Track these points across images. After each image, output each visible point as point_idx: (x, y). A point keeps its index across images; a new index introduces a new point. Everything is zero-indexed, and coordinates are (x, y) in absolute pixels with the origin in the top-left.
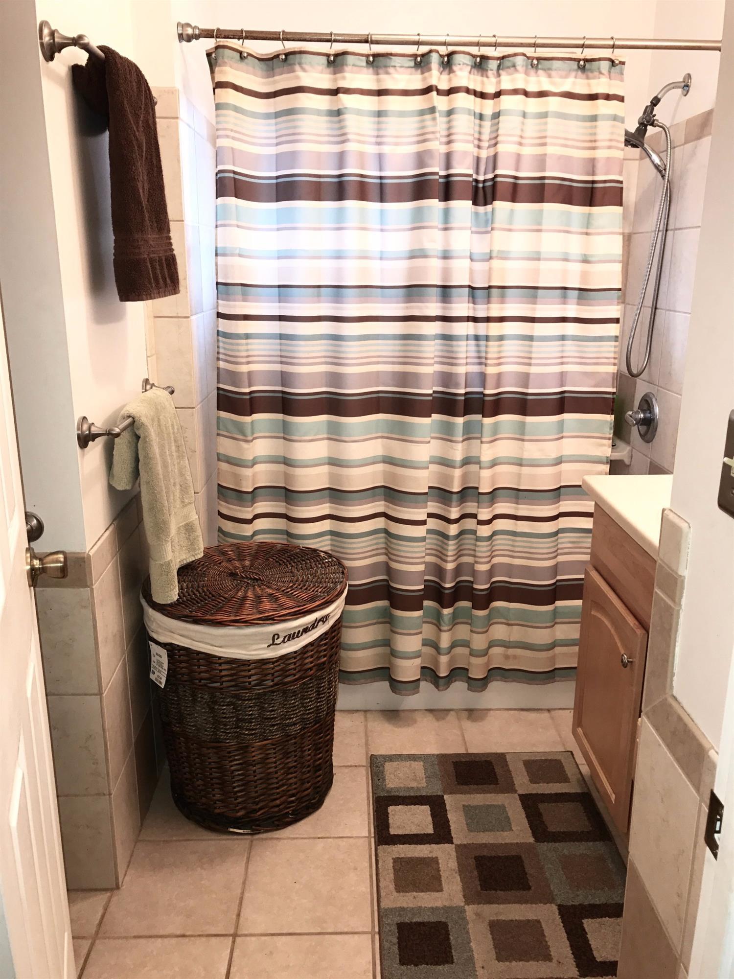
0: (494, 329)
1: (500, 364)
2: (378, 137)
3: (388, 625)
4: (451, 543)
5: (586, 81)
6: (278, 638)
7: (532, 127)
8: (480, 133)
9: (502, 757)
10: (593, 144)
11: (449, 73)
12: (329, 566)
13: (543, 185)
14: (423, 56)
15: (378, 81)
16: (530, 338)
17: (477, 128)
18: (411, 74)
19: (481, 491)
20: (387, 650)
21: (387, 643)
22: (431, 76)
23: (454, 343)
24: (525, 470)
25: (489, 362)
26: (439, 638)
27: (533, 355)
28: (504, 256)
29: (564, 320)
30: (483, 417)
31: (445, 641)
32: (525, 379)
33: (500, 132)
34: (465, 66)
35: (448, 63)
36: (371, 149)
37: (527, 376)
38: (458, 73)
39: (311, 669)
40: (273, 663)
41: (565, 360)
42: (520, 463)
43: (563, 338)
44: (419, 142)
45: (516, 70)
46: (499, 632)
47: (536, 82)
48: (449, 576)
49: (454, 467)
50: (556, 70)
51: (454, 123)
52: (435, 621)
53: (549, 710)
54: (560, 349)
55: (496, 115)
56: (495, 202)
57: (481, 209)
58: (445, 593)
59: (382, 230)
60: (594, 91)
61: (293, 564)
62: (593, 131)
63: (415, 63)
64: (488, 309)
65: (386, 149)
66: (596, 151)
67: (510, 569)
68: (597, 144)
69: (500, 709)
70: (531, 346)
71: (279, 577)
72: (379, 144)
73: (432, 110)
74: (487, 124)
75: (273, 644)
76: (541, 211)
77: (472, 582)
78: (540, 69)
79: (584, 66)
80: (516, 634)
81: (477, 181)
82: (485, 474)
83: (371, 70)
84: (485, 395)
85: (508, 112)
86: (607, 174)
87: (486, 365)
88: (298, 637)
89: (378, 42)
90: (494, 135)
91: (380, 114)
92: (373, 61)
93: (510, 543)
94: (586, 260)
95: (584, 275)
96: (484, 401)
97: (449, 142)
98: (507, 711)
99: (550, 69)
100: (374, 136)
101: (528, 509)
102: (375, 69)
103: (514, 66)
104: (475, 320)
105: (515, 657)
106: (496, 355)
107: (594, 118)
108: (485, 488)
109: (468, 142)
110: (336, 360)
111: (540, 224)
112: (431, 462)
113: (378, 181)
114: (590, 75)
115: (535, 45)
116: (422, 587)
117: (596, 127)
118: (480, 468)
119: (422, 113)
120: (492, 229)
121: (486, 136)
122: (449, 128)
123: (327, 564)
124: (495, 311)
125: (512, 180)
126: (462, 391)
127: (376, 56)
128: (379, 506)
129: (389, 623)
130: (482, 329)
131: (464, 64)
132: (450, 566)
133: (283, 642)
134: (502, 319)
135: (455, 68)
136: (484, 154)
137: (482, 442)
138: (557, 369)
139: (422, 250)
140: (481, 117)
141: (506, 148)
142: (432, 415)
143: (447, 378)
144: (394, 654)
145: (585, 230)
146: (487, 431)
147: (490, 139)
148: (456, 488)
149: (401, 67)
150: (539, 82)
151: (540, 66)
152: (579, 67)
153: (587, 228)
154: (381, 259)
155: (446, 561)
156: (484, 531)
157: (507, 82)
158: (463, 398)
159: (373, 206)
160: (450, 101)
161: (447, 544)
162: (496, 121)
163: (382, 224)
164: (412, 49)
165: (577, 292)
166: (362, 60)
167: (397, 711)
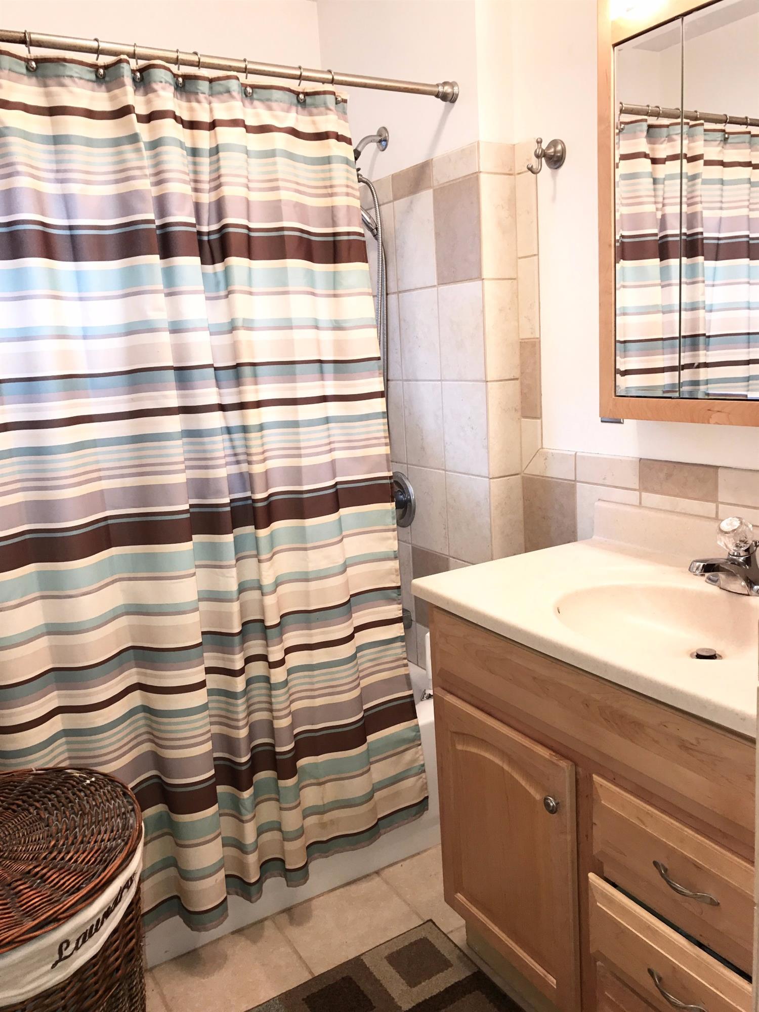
0: (253, 417)
1: (264, 460)
2: (58, 171)
3: (168, 838)
4: (240, 701)
5: (309, 118)
6: (68, 946)
7: (256, 168)
8: (196, 172)
9: (357, 962)
10: (329, 191)
11: (146, 93)
12: (96, 790)
13: (282, 237)
14: (106, 67)
15: (48, 95)
16: (295, 424)
17: (191, 167)
18: (93, 90)
19: (268, 624)
20: (172, 871)
21: (171, 862)
22: (125, 94)
23: (206, 439)
24: (313, 585)
25: (254, 458)
26: (241, 832)
27: (302, 445)
28: (249, 326)
29: (324, 399)
30: (256, 528)
31: (250, 834)
32: (296, 473)
33: (223, 171)
34: (168, 85)
35: (143, 79)
36: (51, 189)
37: (298, 470)
38: (161, 93)
39: (118, 969)
40: (63, 989)
41: (333, 446)
42: (305, 578)
43: (327, 420)
44: (117, 181)
45: (233, 97)
46: (311, 796)
47: (256, 115)
48: (243, 747)
49: (231, 601)
50: (276, 101)
51: (165, 158)
52: (233, 812)
53: (377, 873)
54: (326, 434)
55: (215, 151)
56: (227, 259)
57: (209, 268)
58: (242, 771)
59: (81, 299)
60: (323, 129)
61: (38, 805)
62: (328, 175)
63: (97, 76)
64: (240, 393)
65: (74, 189)
66: (334, 198)
67: (311, 713)
68: (335, 190)
69: (322, 894)
70: (297, 434)
71: (23, 835)
72: (62, 181)
73: (134, 138)
74: (205, 162)
75: (61, 960)
76: (284, 270)
77: (273, 746)
78: (258, 100)
79: (305, 101)
80: (331, 792)
81: (200, 233)
82: (270, 600)
83: (34, 80)
84: (254, 501)
85: (229, 147)
86: (349, 225)
87: (249, 463)
88: (97, 930)
89: (39, 44)
90: (215, 175)
91: (57, 140)
92: (37, 67)
93: (307, 680)
94: (338, 326)
95: (338, 345)
96: (254, 508)
97: (159, 183)
98: (332, 894)
99: (269, 100)
100: (52, 171)
101: (323, 633)
102: (40, 78)
103: (228, 91)
104: (222, 408)
105: (332, 822)
106: (260, 450)
107: (327, 160)
108: (272, 620)
109: (184, 182)
110: (41, 483)
111: (285, 284)
112: (200, 600)
113: (67, 232)
114: (315, 110)
115: (245, 71)
116: (213, 772)
117: (330, 170)
118: (263, 594)
119: (116, 142)
120: (230, 293)
121: (205, 176)
122: (157, 164)
123: (93, 788)
124: (251, 394)
125: (245, 231)
126: (227, 500)
127: (39, 61)
128: (132, 676)
129: (170, 834)
130: (234, 418)
131: (166, 82)
132: (243, 733)
133: (77, 948)
134: (258, 404)
135: (155, 86)
136: (206, 198)
137: (260, 561)
138: (326, 458)
139: (146, 322)
140: (194, 152)
141: (231, 191)
142: (194, 536)
143: (201, 486)
144: (185, 875)
145: (332, 292)
146: (264, 545)
147: (210, 182)
148: (237, 629)
149: (81, 78)
150: (257, 115)
151: (255, 96)
152: (298, 101)
153: (335, 289)
154: (85, 337)
155: (238, 728)
156: (278, 675)
157: (221, 111)
158: (228, 509)
159: (65, 267)
160: (151, 131)
161: (236, 705)
162: (214, 158)
163: (80, 291)
164: (90, 58)
165: (332, 365)
166: (20, 65)
167: (195, 951)
